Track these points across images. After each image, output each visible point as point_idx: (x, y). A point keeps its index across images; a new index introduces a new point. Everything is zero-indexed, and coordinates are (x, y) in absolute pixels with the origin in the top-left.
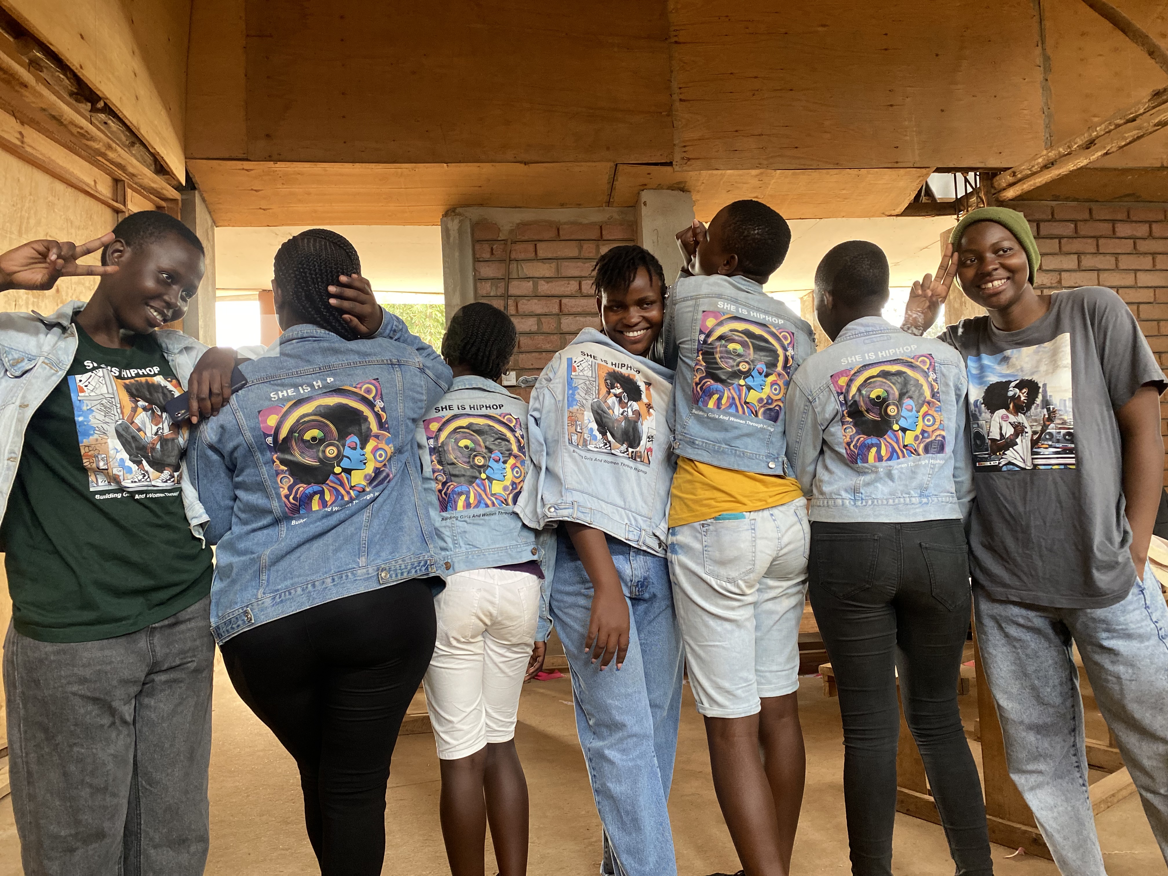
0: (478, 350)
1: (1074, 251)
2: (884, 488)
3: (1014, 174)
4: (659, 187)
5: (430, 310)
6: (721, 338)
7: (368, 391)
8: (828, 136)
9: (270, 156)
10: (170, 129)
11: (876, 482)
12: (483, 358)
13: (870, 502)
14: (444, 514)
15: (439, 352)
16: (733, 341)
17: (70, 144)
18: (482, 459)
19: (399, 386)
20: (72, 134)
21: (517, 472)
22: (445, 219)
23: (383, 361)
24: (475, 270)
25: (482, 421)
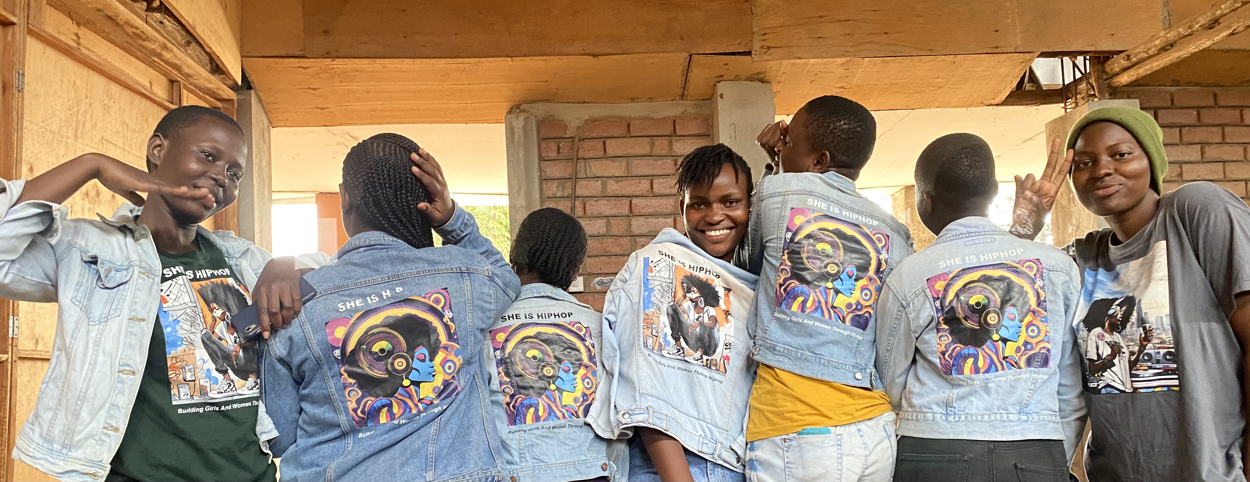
0: (548, 258)
1: (1197, 141)
2: (979, 403)
3: (1128, 57)
4: (737, 78)
5: (493, 212)
6: (809, 236)
7: (437, 301)
8: (921, 20)
9: (327, 53)
10: (227, 26)
11: (971, 395)
12: (553, 266)
13: (963, 418)
14: (513, 428)
15: (507, 260)
16: (822, 240)
17: (125, 45)
18: (551, 369)
19: (468, 295)
20: (128, 34)
21: (588, 383)
22: (509, 116)
23: (452, 269)
24: (540, 170)
25: (551, 330)
